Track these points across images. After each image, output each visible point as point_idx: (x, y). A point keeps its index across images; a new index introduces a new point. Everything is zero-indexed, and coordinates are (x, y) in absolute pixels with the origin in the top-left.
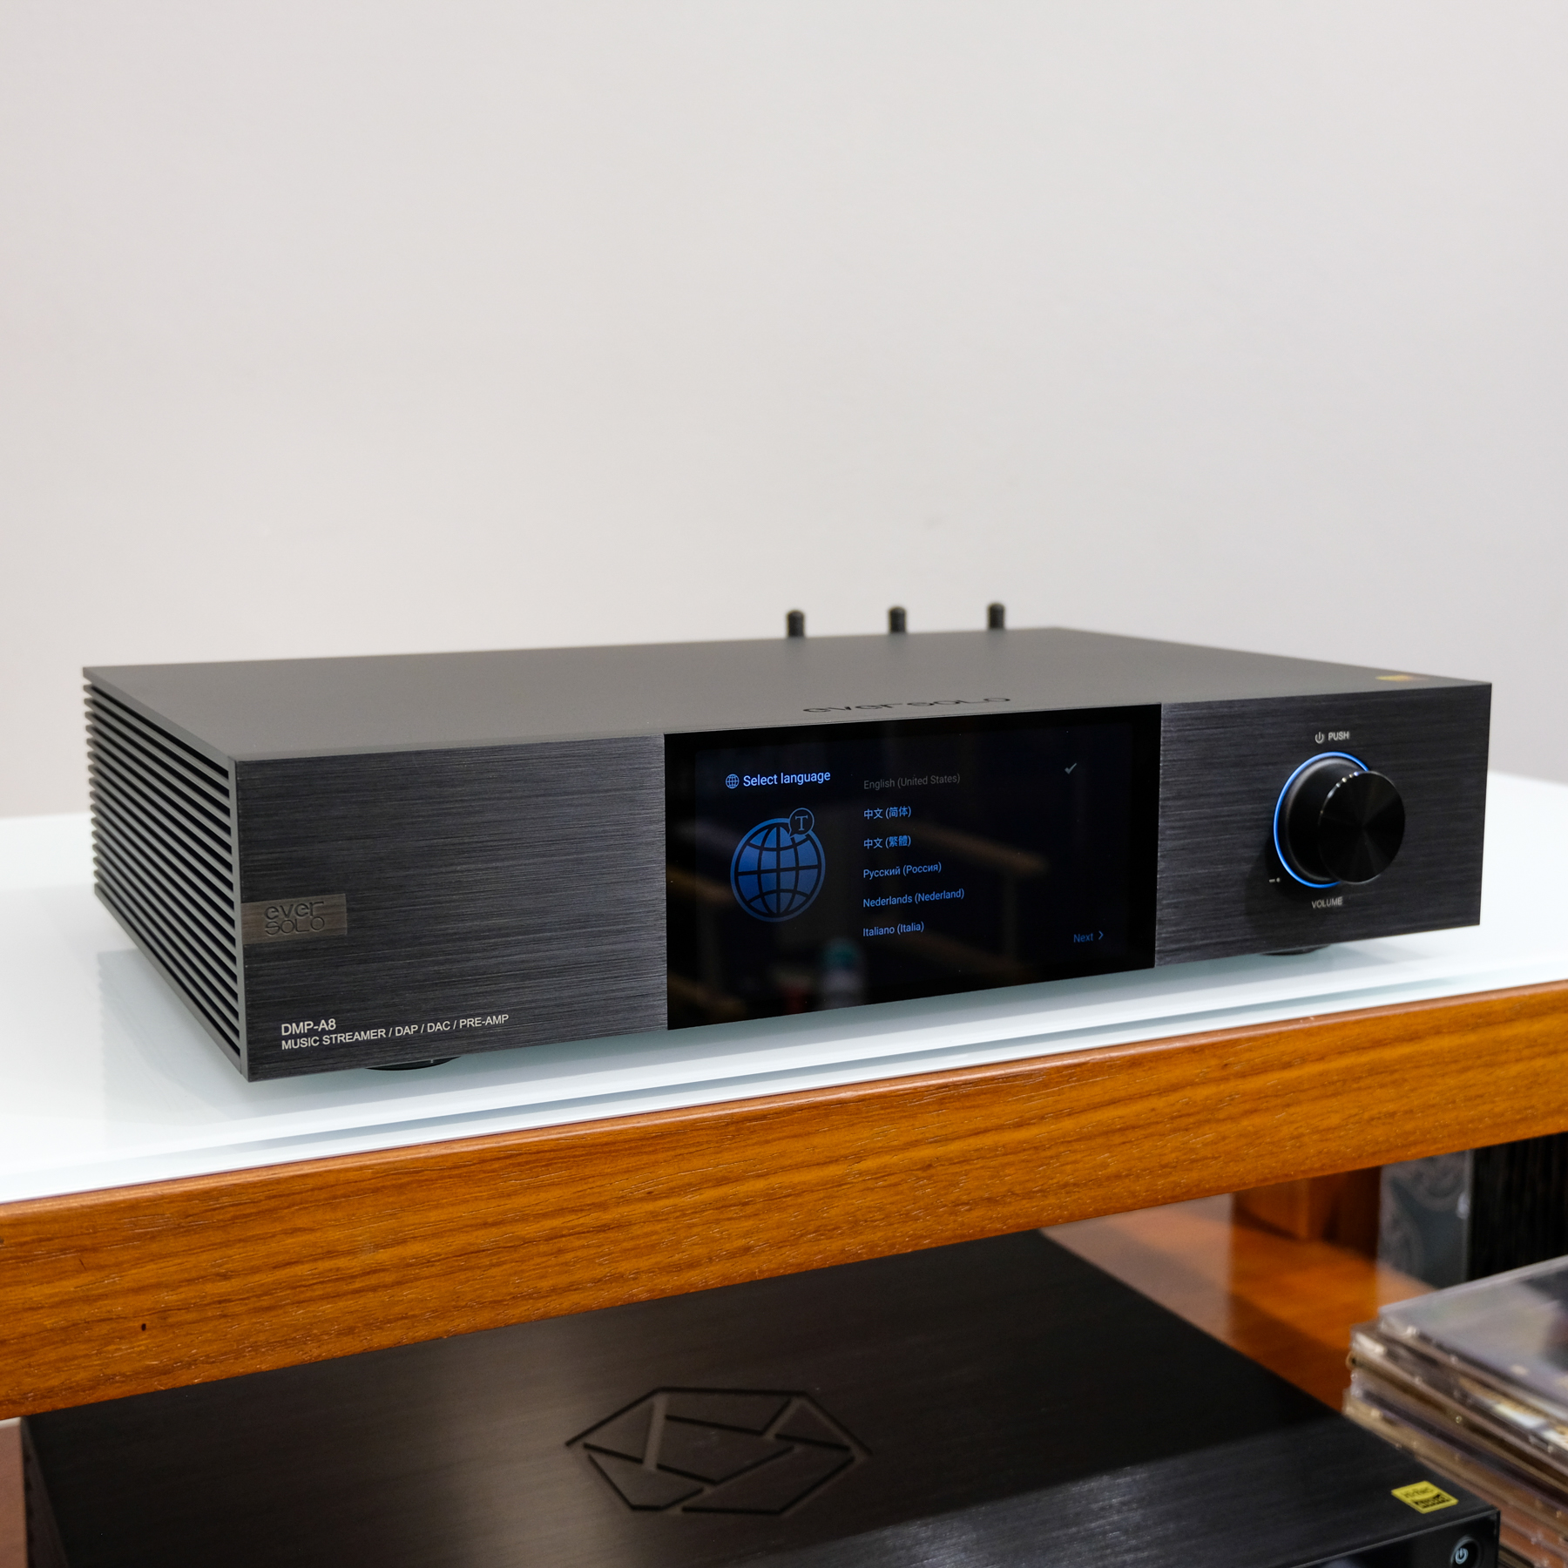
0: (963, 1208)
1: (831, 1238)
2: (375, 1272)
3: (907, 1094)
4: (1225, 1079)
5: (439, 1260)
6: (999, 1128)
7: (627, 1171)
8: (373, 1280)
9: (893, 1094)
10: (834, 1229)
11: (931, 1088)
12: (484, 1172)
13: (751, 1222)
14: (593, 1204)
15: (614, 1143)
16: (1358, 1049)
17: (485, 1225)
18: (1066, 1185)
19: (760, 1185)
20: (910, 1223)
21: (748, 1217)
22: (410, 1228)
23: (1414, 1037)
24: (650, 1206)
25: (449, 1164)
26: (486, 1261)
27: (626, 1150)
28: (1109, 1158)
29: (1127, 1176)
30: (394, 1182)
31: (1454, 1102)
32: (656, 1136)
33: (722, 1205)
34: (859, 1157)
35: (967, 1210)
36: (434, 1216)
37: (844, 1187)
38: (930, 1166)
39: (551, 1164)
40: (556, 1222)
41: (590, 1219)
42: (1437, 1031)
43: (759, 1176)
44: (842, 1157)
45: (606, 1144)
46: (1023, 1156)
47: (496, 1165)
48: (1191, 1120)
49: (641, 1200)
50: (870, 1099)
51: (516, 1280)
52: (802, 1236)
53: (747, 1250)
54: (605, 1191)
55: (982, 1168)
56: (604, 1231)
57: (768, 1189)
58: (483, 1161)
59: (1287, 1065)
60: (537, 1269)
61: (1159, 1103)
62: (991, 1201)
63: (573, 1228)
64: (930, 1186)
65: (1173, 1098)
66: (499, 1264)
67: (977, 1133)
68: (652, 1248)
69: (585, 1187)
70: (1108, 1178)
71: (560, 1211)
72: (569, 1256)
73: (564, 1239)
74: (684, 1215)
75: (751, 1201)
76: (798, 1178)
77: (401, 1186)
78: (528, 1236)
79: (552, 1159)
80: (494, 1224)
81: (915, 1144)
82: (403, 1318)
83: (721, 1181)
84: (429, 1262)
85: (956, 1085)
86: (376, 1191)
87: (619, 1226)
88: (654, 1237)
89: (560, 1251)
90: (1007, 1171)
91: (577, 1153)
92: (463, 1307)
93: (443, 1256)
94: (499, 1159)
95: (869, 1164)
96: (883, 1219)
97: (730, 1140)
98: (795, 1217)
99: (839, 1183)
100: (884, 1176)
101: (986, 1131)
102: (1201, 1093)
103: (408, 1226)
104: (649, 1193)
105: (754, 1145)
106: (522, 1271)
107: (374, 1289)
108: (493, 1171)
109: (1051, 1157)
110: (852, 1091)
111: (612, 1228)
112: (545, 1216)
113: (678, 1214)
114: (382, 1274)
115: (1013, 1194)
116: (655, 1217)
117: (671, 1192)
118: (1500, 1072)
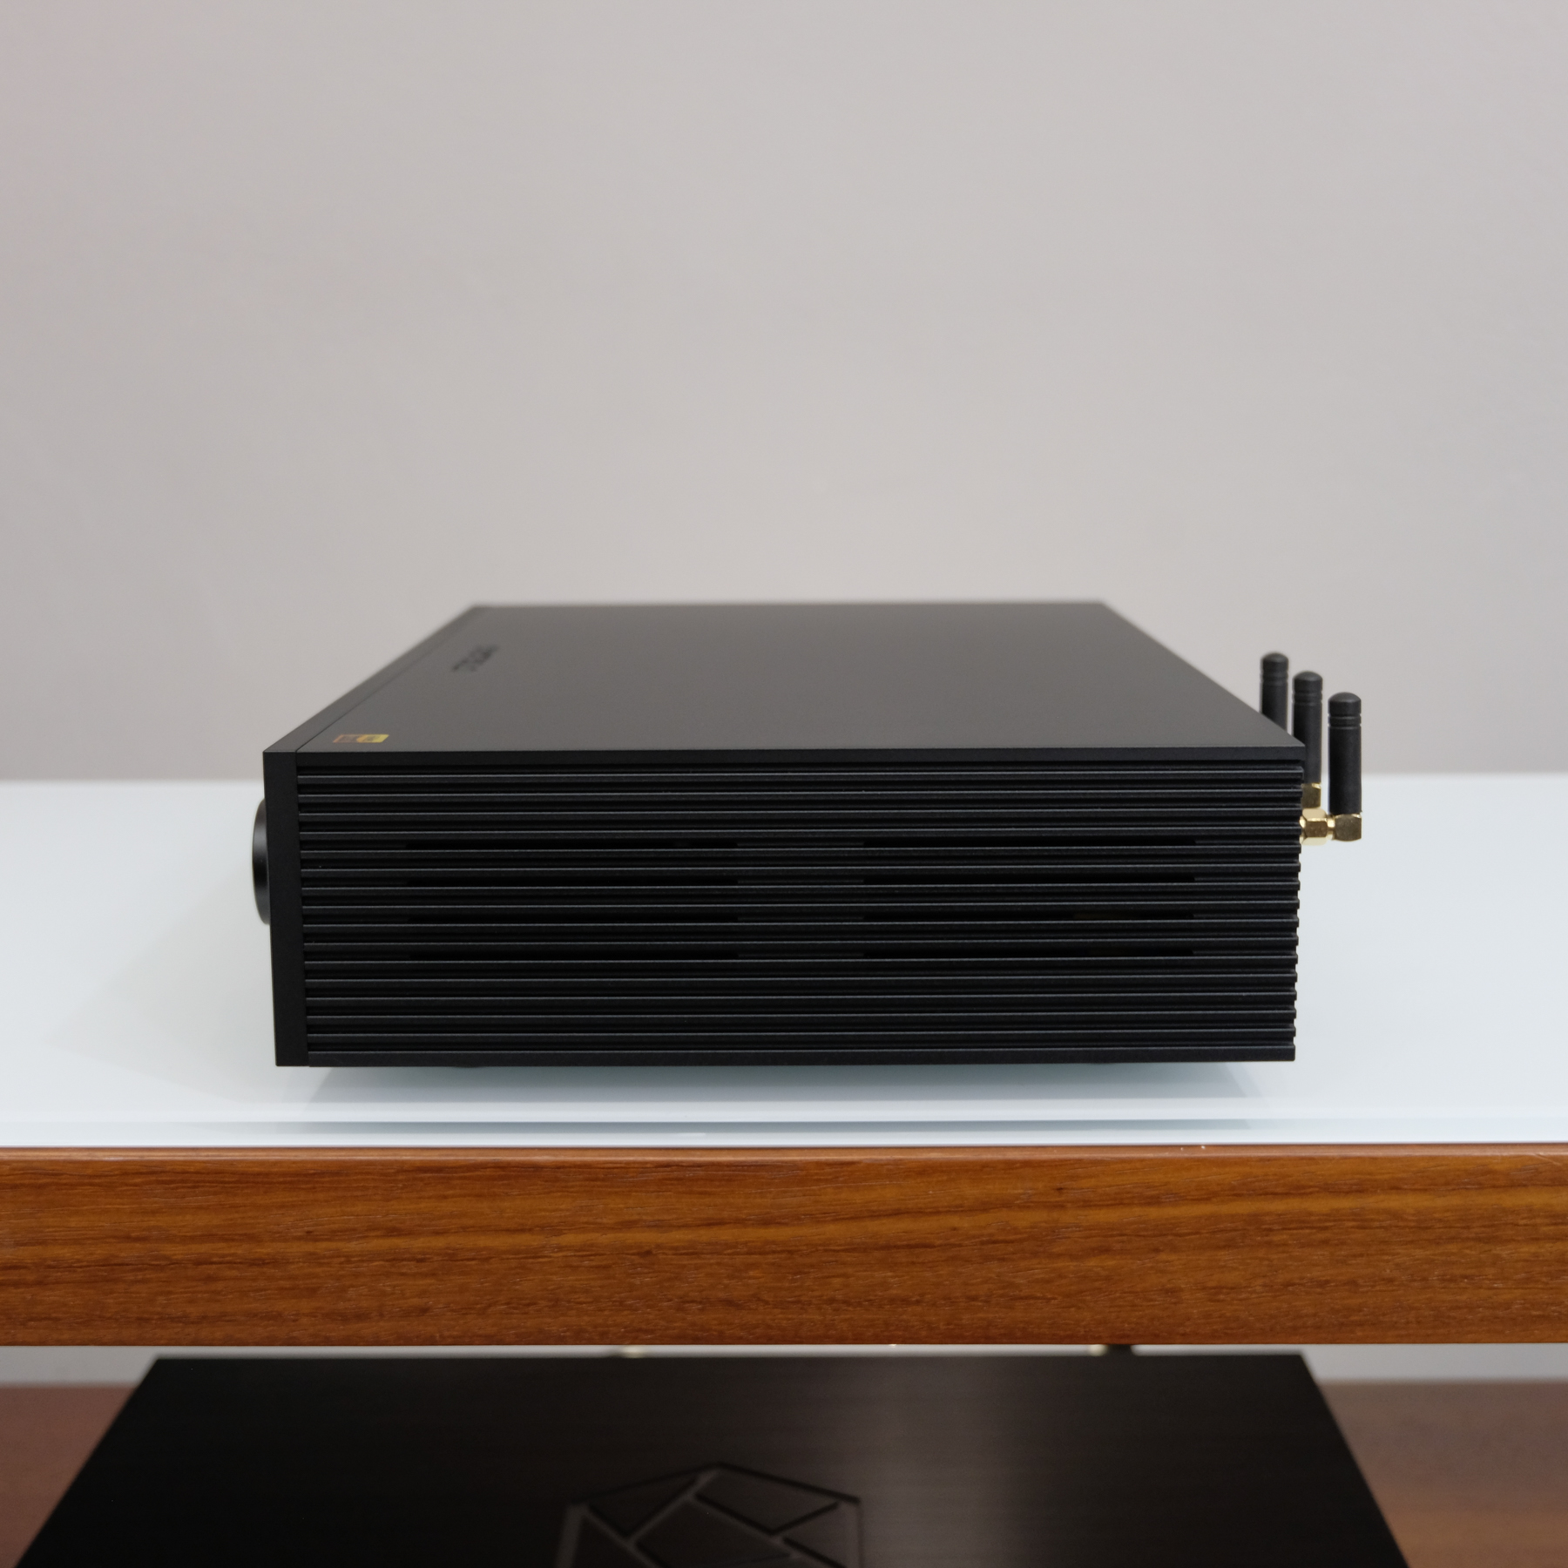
0: (695, 1307)
1: (525, 1313)
2: (15, 1267)
3: (617, 1168)
4: (1061, 1206)
5: (81, 1267)
6: (739, 1222)
7: (282, 1206)
8: (14, 1276)
9: (599, 1166)
10: (528, 1305)
11: (648, 1166)
12: (127, 1185)
13: (428, 1281)
14: (245, 1234)
15: (267, 1175)
16: (1266, 1194)
17: (128, 1238)
18: (832, 1301)
19: (439, 1243)
20: (626, 1312)
21: (425, 1275)
22: (51, 1230)
23: (1360, 1189)
24: (309, 1247)
25: (89, 1172)
26: (130, 1277)
27: (281, 1183)
28: (892, 1277)
29: (918, 1302)
30: (33, 1181)
31: (1425, 1279)
32: (314, 1174)
33: (395, 1258)
34: (555, 1230)
35: (699, 1309)
36: (74, 1222)
37: (541, 1260)
38: (648, 1253)
39: (198, 1187)
40: (205, 1248)
41: (241, 1250)
42: (1395, 1187)
43: (437, 1233)
44: (537, 1226)
45: (259, 1174)
46: (770, 1258)
47: (138, 1180)
48: (1010, 1248)
49: (299, 1239)
50: (570, 1167)
51: (161, 1300)
52: (490, 1306)
53: (424, 1311)
54: (259, 1223)
55: (718, 1264)
56: (258, 1265)
57: (447, 1248)
58: (125, 1174)
59: (1154, 1201)
60: (186, 1293)
61: (964, 1223)
62: (729, 1303)
63: (224, 1256)
64: (650, 1275)
65: (983, 1219)
66: (144, 1281)
67: (710, 1223)
68: (312, 1292)
69: (236, 1215)
70: (892, 1301)
71: (209, 1237)
72: (220, 1286)
73: (214, 1266)
74: (349, 1262)
75: (429, 1259)
76: (483, 1241)
77: (41, 1187)
78: (175, 1257)
79: (198, 1182)
80: (137, 1239)
81: (628, 1225)
82: (45, 1319)
83: (393, 1232)
84: (71, 1267)
85: (679, 1165)
86: (14, 1187)
87: (274, 1262)
88: (314, 1280)
89: (210, 1279)
90: (751, 1273)
91: (227, 1179)
92: (109, 1318)
93: (85, 1264)
94: (141, 1173)
95: (569, 1239)
96: (592, 1302)
97: (402, 1188)
98: (482, 1283)
99: (535, 1254)
100: (591, 1255)
101: (720, 1223)
102: (1024, 1220)
103: (49, 1227)
104: (309, 1232)
105: (429, 1198)
106: (170, 1293)
107: (16, 1284)
108: (135, 1185)
109: (812, 1266)
110: (547, 1155)
111: (268, 1263)
112: (193, 1239)
113: (343, 1259)
114: (23, 1271)
115: (759, 1299)
116: (313, 1258)
117: (333, 1235)
118: (1503, 1252)
